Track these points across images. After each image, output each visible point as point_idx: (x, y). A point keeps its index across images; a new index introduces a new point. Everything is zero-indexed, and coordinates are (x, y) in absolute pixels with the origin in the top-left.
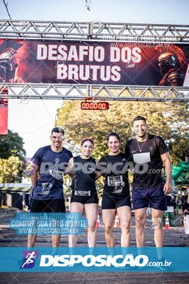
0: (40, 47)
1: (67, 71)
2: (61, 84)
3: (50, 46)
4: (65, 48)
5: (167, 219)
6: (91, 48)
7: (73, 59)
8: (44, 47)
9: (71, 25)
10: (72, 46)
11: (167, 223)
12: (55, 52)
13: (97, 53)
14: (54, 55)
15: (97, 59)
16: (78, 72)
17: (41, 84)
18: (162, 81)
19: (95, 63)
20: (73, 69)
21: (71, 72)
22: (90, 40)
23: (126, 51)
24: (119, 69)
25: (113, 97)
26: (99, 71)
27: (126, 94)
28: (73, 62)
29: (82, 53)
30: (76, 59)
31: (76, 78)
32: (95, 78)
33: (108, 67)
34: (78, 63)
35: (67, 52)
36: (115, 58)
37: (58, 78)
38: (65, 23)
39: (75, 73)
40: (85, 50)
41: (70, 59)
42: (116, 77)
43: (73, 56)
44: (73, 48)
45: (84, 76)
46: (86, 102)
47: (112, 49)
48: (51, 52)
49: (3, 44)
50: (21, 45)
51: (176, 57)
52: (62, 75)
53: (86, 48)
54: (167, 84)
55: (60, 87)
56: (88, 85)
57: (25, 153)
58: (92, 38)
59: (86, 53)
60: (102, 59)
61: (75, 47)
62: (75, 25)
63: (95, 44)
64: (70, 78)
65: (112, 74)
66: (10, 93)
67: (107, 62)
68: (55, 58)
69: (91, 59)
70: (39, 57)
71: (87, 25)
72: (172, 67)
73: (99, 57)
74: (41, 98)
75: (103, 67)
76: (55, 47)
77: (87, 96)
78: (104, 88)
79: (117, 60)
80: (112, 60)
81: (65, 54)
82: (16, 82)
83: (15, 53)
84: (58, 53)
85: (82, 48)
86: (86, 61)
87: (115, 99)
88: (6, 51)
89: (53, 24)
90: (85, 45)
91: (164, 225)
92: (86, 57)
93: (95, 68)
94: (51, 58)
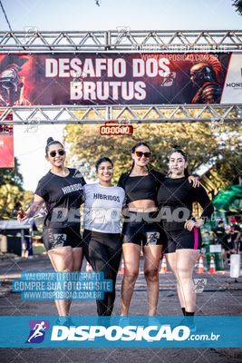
0: (48, 61)
1: (82, 90)
2: (75, 106)
3: (60, 60)
4: (79, 62)
5: (212, 261)
6: (110, 61)
7: (89, 75)
8: (54, 61)
9: (85, 34)
10: (86, 60)
11: (213, 266)
12: (67, 67)
13: (116, 67)
14: (66, 71)
15: (118, 75)
16: (96, 91)
17: (52, 106)
18: (196, 98)
19: (115, 79)
20: (90, 87)
21: (87, 91)
22: (108, 51)
23: (152, 64)
24: (144, 85)
25: (138, 119)
26: (120, 88)
27: (153, 115)
28: (88, 78)
29: (99, 68)
30: (92, 75)
31: (93, 97)
32: (115, 97)
33: (131, 84)
34: (95, 80)
35: (82, 67)
36: (139, 71)
37: (72, 98)
38: (77, 32)
39: (92, 91)
40: (102, 64)
41: (84, 75)
42: (140, 95)
43: (89, 72)
44: (88, 61)
45: (103, 95)
46: (106, 126)
47: (135, 61)
48: (63, 67)
49: (5, 59)
50: (27, 60)
51: (211, 67)
52: (77, 94)
53: (104, 61)
54: (201, 101)
55: (75, 109)
56: (107, 106)
57: (21, 178)
58: (110, 49)
59: (104, 67)
60: (123, 74)
61: (90, 60)
62: (90, 34)
63: (114, 56)
64: (86, 98)
65: (135, 92)
66: (15, 118)
67: (129, 77)
68: (67, 75)
69: (110, 75)
70: (48, 74)
71: (105, 34)
72: (207, 80)
73: (120, 72)
74: (52, 123)
75: (124, 84)
76: (67, 61)
77: (107, 119)
78: (127, 108)
79: (141, 74)
80: (136, 74)
81: (79, 69)
82: (22, 105)
83: (20, 70)
84: (71, 69)
85: (99, 61)
86: (104, 77)
87: (140, 122)
88: (8, 68)
89: (64, 34)
90: (103, 58)
91: (209, 269)
92: (104, 72)
93: (115, 85)
94: (62, 74)
